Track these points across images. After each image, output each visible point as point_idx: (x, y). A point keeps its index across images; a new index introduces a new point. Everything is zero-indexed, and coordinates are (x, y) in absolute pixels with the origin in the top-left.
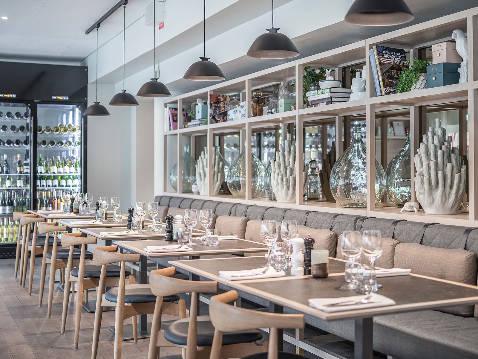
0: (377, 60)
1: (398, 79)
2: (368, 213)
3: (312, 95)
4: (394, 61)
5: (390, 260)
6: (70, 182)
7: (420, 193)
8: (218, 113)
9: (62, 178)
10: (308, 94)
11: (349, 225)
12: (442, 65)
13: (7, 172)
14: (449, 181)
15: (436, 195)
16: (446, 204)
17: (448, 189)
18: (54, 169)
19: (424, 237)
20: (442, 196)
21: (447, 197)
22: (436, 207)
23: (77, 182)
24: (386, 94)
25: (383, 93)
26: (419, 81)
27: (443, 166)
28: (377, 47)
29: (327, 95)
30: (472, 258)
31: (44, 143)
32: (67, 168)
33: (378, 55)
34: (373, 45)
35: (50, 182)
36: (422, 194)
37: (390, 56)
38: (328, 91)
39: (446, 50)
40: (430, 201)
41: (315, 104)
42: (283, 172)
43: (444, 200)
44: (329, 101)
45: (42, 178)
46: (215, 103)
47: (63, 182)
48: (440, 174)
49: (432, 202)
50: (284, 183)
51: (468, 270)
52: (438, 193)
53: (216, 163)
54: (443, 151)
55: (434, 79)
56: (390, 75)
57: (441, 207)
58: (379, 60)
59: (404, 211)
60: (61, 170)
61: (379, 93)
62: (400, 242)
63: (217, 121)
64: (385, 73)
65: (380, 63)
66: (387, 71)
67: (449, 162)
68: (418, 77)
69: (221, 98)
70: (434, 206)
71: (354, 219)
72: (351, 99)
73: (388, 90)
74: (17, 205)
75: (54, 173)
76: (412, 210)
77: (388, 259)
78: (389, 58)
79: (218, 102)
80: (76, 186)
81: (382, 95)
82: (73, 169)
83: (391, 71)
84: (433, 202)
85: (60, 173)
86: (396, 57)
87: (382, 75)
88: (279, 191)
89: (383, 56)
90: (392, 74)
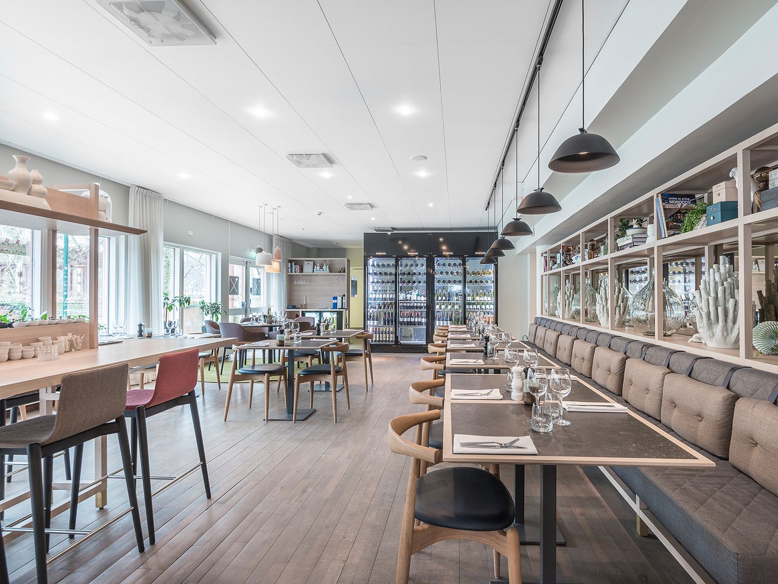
0: (661, 207)
1: (682, 222)
2: (655, 341)
3: (621, 242)
4: (682, 205)
5: (660, 387)
6: (488, 306)
7: (700, 327)
8: (568, 259)
9: (483, 304)
10: (618, 241)
11: (638, 351)
12: (720, 203)
13: (449, 300)
14: (731, 316)
15: (716, 329)
16: (728, 338)
17: (730, 324)
18: (477, 298)
19: (693, 370)
20: (723, 331)
21: (729, 331)
22: (716, 340)
23: (492, 307)
24: (669, 236)
25: (667, 236)
26: (701, 222)
27: (725, 302)
28: (662, 195)
29: (630, 241)
30: (730, 399)
31: (471, 282)
32: (485, 297)
33: (663, 202)
34: (659, 193)
35: (475, 307)
36: (702, 328)
37: (676, 202)
38: (631, 237)
39: (726, 190)
40: (710, 335)
41: (622, 248)
42: (604, 304)
43: (725, 334)
44: (632, 245)
45: (469, 304)
46: (566, 252)
47: (483, 307)
48: (720, 309)
49: (711, 336)
50: (605, 312)
51: (725, 410)
52: (718, 329)
53: (572, 295)
54: (724, 287)
55: (712, 218)
56: (675, 219)
57: (722, 341)
58: (664, 206)
59: (692, 341)
60: (482, 299)
61: (663, 236)
62: (671, 372)
63: (567, 265)
64: (670, 217)
65: (664, 209)
66: (673, 216)
67: (731, 298)
68: (700, 218)
69: (571, 247)
70: (714, 339)
71: (642, 346)
72: (646, 243)
73: (672, 232)
74: (455, 320)
75: (477, 301)
76: (700, 341)
77: (658, 386)
78: (676, 204)
79: (569, 250)
80: (491, 309)
81: (665, 238)
82: (489, 299)
83: (677, 215)
84: (713, 336)
85: (481, 301)
86: (683, 202)
87: (666, 220)
88: (602, 318)
89: (669, 202)
90: (678, 217)
